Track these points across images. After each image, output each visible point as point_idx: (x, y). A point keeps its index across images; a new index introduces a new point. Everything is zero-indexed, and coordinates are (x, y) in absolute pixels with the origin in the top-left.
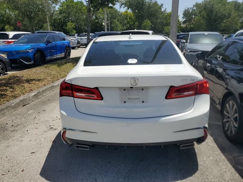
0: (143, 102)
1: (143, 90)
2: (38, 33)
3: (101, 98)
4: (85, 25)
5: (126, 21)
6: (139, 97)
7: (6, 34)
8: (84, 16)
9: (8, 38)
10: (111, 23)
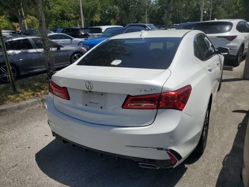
0: (101, 108)
1: (102, 94)
2: (130, 26)
3: (68, 97)
4: (184, 15)
5: (234, 7)
6: (98, 102)
7: (100, 28)
8: (184, 5)
9: (101, 32)
10: (213, 11)
